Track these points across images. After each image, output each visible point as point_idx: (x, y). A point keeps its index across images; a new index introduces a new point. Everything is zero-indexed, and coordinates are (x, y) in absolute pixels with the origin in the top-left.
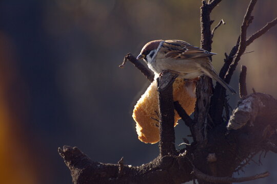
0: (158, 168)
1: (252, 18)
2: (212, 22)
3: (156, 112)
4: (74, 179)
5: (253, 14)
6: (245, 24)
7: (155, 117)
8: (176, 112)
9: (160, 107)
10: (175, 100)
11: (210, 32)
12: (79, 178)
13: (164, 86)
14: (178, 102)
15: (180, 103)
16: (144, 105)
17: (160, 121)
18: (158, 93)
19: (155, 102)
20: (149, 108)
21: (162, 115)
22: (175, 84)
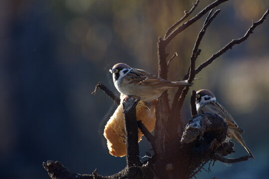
0: (125, 177)
1: (200, 51)
2: (168, 55)
3: (123, 130)
5: (199, 48)
6: (193, 55)
7: (122, 135)
8: (139, 130)
9: (126, 126)
10: (138, 120)
11: (166, 63)
13: (129, 108)
14: (140, 121)
15: (143, 122)
16: (113, 125)
17: (127, 138)
18: (124, 115)
19: (122, 122)
20: (117, 127)
21: (128, 133)
22: (138, 107)
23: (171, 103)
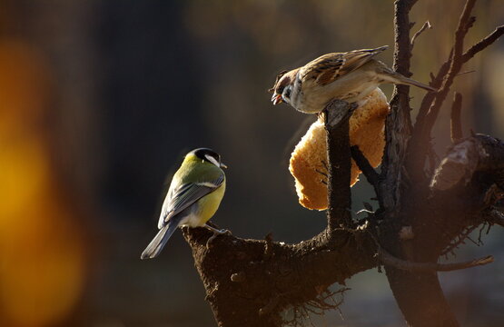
0: (324, 247)
1: (473, 19)
2: (413, 24)
3: (324, 162)
4: (196, 262)
5: (472, 15)
6: (461, 28)
7: (321, 170)
8: (354, 163)
9: (330, 154)
10: (352, 144)
11: (409, 40)
12: (205, 260)
13: (335, 122)
14: (357, 147)
15: (361, 149)
16: (305, 152)
17: (329, 175)
18: (327, 132)
19: (322, 147)
20: (312, 156)
21: (332, 166)
22: (353, 121)
23: (414, 114)
